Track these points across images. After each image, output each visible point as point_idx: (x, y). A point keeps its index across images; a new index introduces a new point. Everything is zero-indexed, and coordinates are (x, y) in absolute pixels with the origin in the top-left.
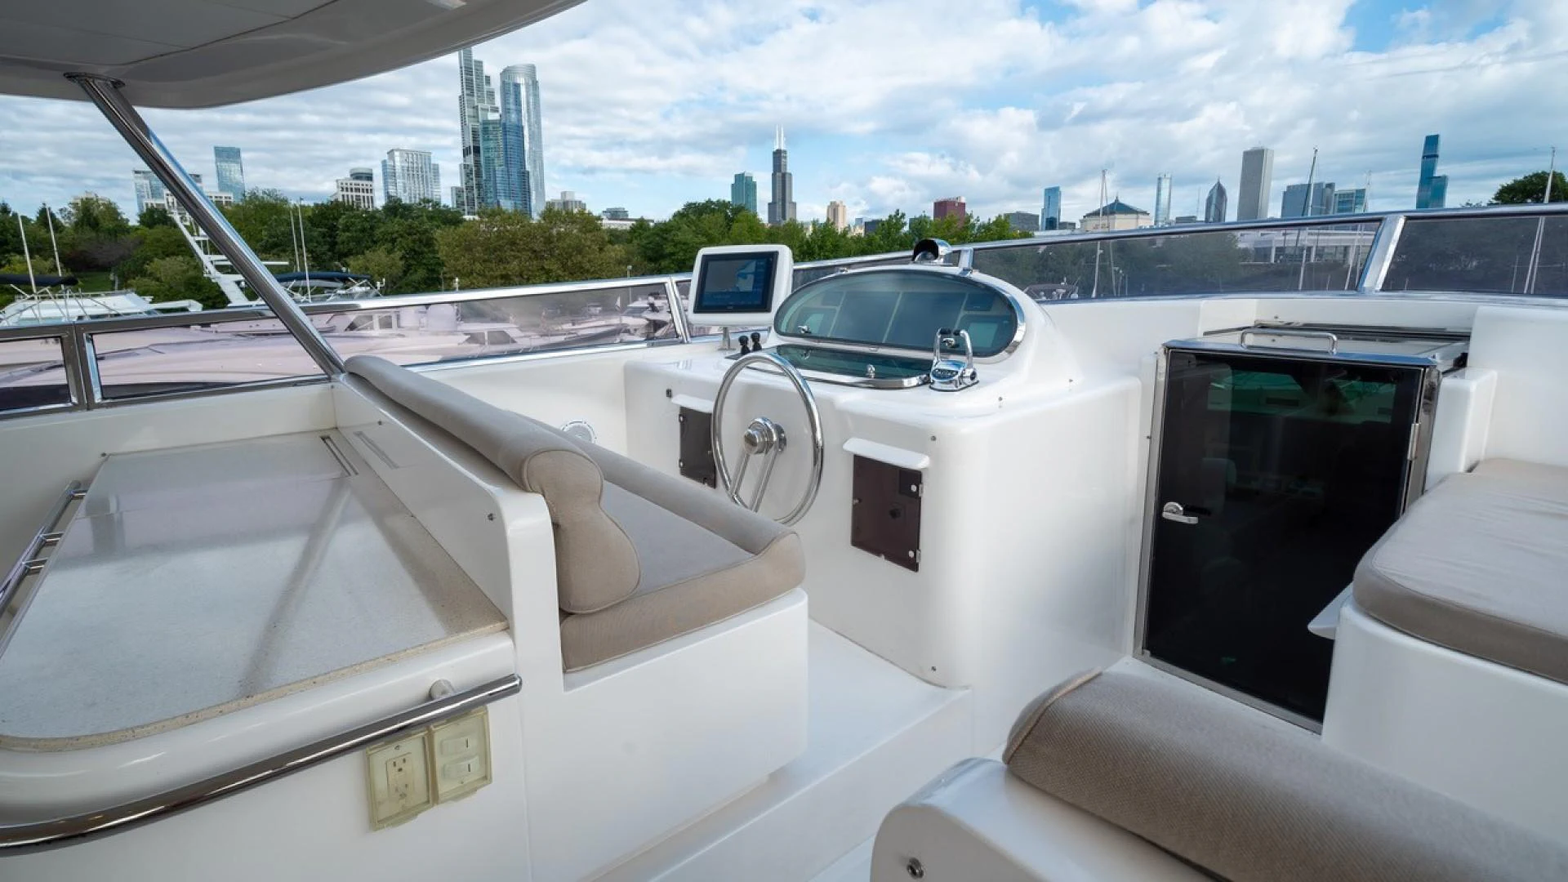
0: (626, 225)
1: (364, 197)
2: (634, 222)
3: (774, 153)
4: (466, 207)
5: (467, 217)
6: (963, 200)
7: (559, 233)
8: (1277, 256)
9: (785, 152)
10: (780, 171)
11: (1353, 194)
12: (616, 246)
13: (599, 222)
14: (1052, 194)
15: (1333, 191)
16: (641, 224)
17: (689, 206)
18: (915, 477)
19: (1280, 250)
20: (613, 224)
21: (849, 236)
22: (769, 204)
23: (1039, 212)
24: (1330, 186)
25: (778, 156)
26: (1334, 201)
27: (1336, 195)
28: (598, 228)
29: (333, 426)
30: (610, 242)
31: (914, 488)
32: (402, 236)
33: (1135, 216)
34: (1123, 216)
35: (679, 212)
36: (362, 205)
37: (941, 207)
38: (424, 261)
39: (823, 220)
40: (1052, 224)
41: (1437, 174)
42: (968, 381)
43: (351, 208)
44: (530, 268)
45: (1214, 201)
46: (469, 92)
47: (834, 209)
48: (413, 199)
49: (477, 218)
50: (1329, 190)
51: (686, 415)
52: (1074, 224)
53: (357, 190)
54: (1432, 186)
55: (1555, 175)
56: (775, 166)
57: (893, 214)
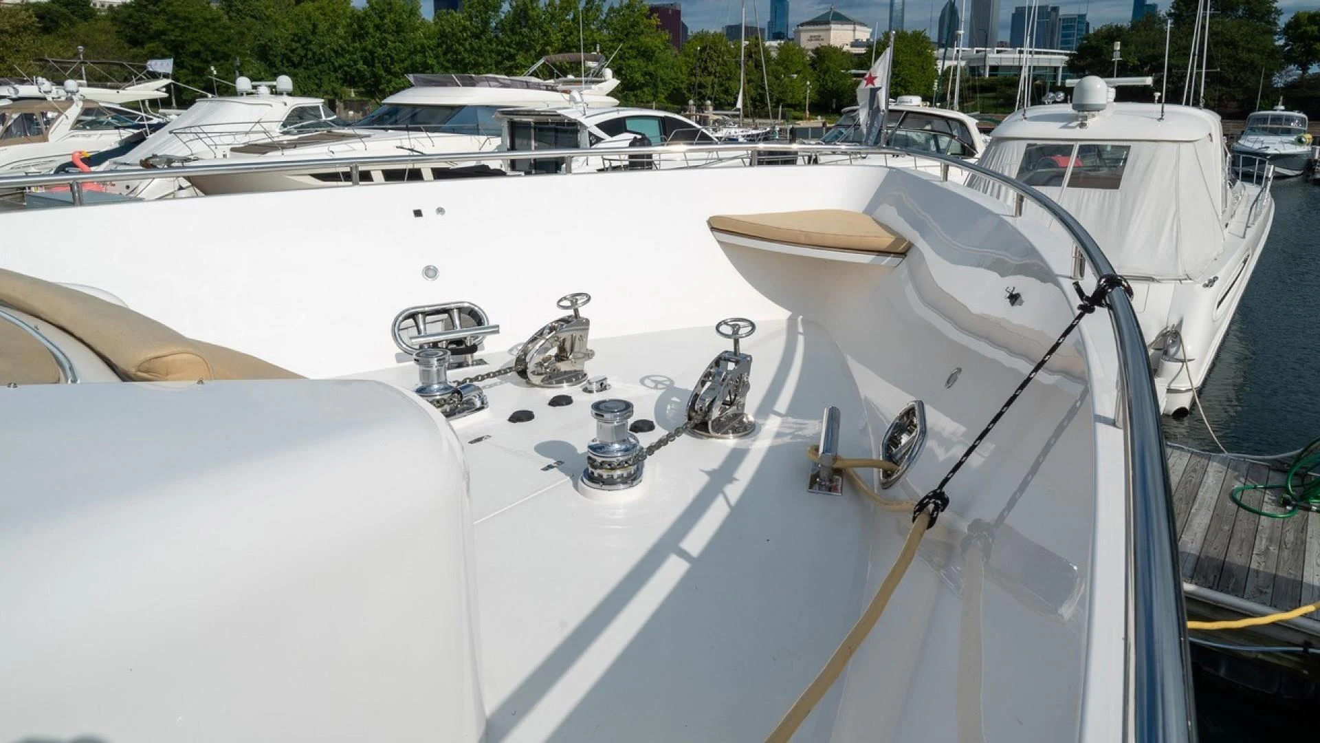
11: (1075, 19)
15: (1057, 14)
19: (994, 69)
24: (1055, 9)
26: (1059, 25)
27: (1060, 19)
33: (851, 27)
34: (839, 26)
40: (779, 39)
45: (947, 21)
50: (1054, 13)
54: (1144, 11)
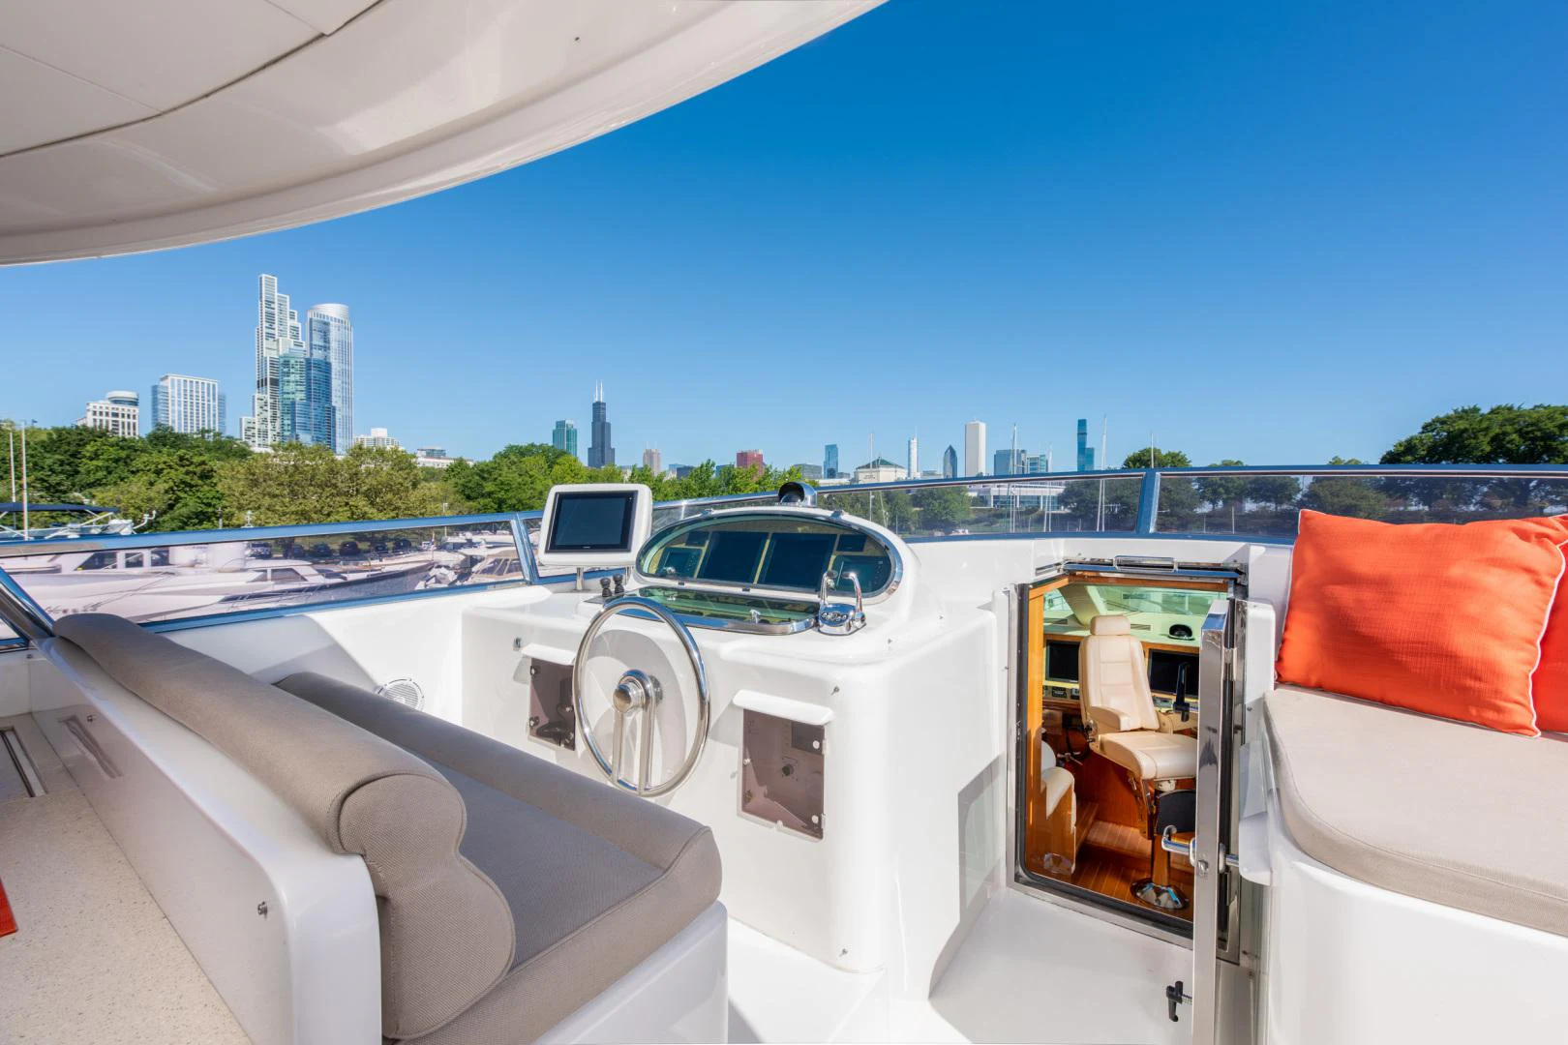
0: (444, 463)
1: (123, 423)
2: (452, 461)
3: (594, 405)
4: (256, 439)
5: (256, 449)
6: (760, 452)
7: (367, 469)
8: (995, 503)
9: (604, 404)
10: (599, 420)
11: (1038, 458)
12: (432, 483)
13: (414, 460)
14: (831, 450)
16: (460, 465)
17: (511, 448)
18: (817, 732)
19: (996, 498)
20: (429, 462)
21: (665, 479)
22: (589, 449)
23: (822, 464)
25: (598, 408)
26: (1028, 462)
27: (1028, 458)
28: (411, 467)
29: (25, 711)
30: (426, 480)
31: (816, 745)
32: (170, 467)
33: (893, 469)
34: (885, 469)
35: (500, 453)
36: (120, 431)
37: (743, 457)
38: (199, 494)
39: (640, 465)
40: (832, 474)
41: (1088, 446)
42: (858, 624)
43: (103, 434)
44: (331, 503)
46: (268, 325)
47: (649, 455)
48: (189, 428)
49: (270, 450)
50: (1023, 455)
51: (540, 669)
52: (849, 475)
53: (116, 415)
54: (1085, 453)
55: (1155, 450)
56: (594, 417)
57: (705, 462)
